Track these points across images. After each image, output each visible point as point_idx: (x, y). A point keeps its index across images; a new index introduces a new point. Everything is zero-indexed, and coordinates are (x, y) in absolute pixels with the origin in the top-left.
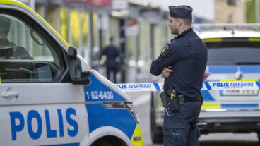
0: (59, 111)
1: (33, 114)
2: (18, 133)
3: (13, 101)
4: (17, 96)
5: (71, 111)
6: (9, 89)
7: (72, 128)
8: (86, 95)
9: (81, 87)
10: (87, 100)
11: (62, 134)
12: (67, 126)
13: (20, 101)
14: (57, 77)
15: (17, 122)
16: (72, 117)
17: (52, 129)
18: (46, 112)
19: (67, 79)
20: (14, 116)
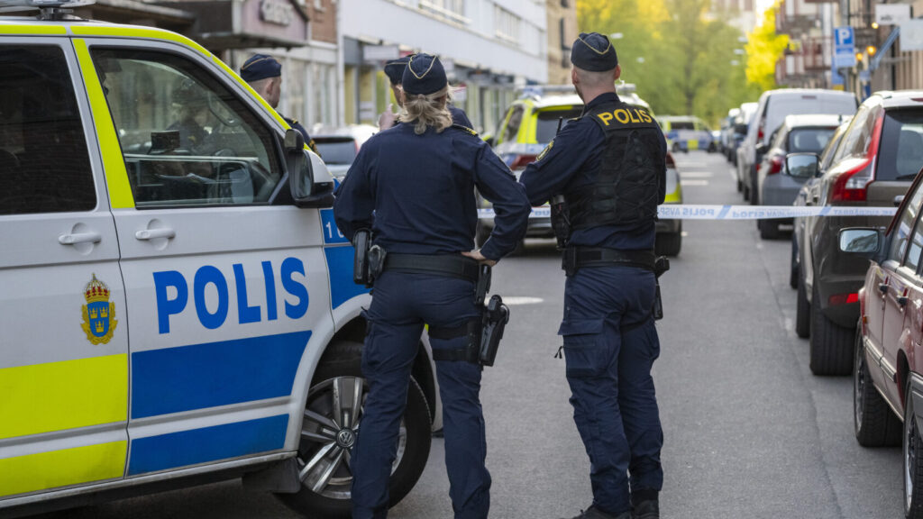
0: (267, 266)
1: (208, 274)
2: (171, 317)
3: (163, 248)
4: (171, 238)
5: (292, 265)
6: (152, 223)
7: (295, 301)
8: (326, 230)
9: (316, 214)
10: (327, 240)
11: (272, 315)
12: (282, 295)
13: (177, 247)
14: (263, 192)
15: (172, 293)
16: (295, 276)
17: (251, 303)
18: (238, 269)
19: (284, 198)
20: (163, 280)
